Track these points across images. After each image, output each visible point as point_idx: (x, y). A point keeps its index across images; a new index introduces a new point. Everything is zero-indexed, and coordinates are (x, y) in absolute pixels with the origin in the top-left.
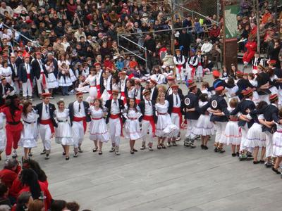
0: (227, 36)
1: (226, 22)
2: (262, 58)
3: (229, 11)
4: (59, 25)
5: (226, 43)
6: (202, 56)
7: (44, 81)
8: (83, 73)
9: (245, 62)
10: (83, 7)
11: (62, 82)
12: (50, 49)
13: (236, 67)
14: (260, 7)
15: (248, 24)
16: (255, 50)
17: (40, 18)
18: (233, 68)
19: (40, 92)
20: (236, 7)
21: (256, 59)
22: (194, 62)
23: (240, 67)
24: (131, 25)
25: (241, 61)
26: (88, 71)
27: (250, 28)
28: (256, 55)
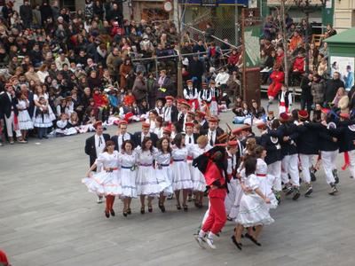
0: (248, 64)
1: (246, 46)
2: (291, 92)
3: (251, 33)
5: (246, 73)
6: (216, 88)
7: (16, 121)
9: (270, 97)
10: (66, 27)
11: (39, 123)
12: (22, 78)
14: (288, 28)
16: (281, 81)
17: (11, 39)
18: (255, 105)
19: (10, 135)
20: (258, 28)
21: (283, 93)
22: (208, 97)
23: (264, 104)
24: (127, 49)
25: (265, 96)
26: (72, 107)
27: (276, 55)
28: (283, 88)
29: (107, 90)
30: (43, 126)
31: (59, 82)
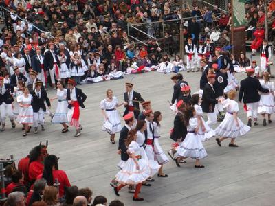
0: (235, 24)
1: (234, 10)
2: (271, 45)
4: (71, 16)
5: (234, 31)
6: (211, 44)
7: (57, 71)
8: (95, 62)
9: (253, 50)
13: (245, 55)
15: (256, 12)
16: (263, 37)
17: (52, 9)
18: (242, 56)
19: (53, 82)
21: (264, 47)
23: (248, 55)
24: (142, 15)
25: (249, 49)
26: (99, 61)
27: (258, 16)
28: (263, 43)
29: (125, 47)
30: (77, 75)
31: (89, 41)
